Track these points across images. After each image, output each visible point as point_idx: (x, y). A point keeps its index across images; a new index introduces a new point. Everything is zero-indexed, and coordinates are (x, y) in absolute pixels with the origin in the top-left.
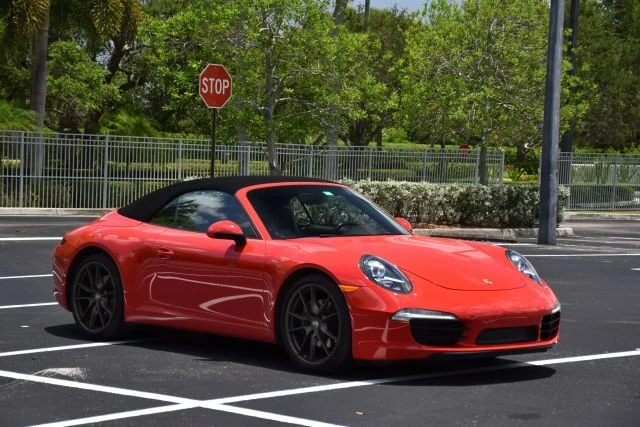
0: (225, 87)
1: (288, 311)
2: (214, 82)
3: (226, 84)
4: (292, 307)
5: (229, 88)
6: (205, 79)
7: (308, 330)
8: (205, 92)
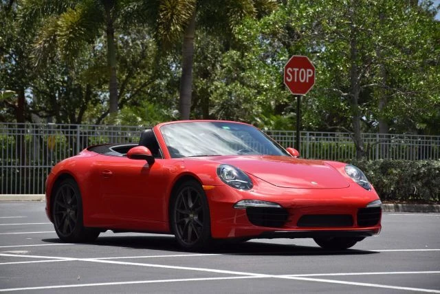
0: (308, 76)
1: (176, 208)
2: (298, 72)
3: (310, 73)
4: (178, 206)
5: (313, 76)
6: (290, 69)
7: (187, 220)
8: (289, 80)
